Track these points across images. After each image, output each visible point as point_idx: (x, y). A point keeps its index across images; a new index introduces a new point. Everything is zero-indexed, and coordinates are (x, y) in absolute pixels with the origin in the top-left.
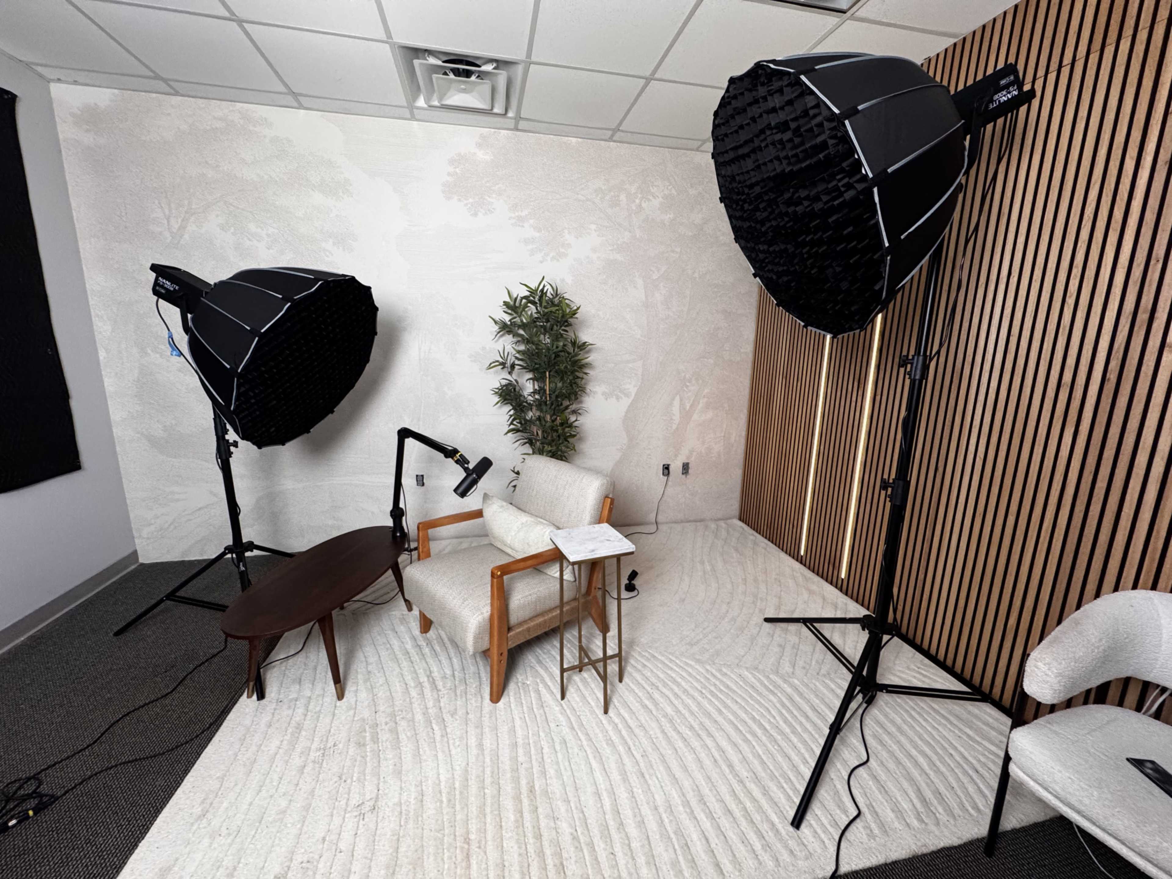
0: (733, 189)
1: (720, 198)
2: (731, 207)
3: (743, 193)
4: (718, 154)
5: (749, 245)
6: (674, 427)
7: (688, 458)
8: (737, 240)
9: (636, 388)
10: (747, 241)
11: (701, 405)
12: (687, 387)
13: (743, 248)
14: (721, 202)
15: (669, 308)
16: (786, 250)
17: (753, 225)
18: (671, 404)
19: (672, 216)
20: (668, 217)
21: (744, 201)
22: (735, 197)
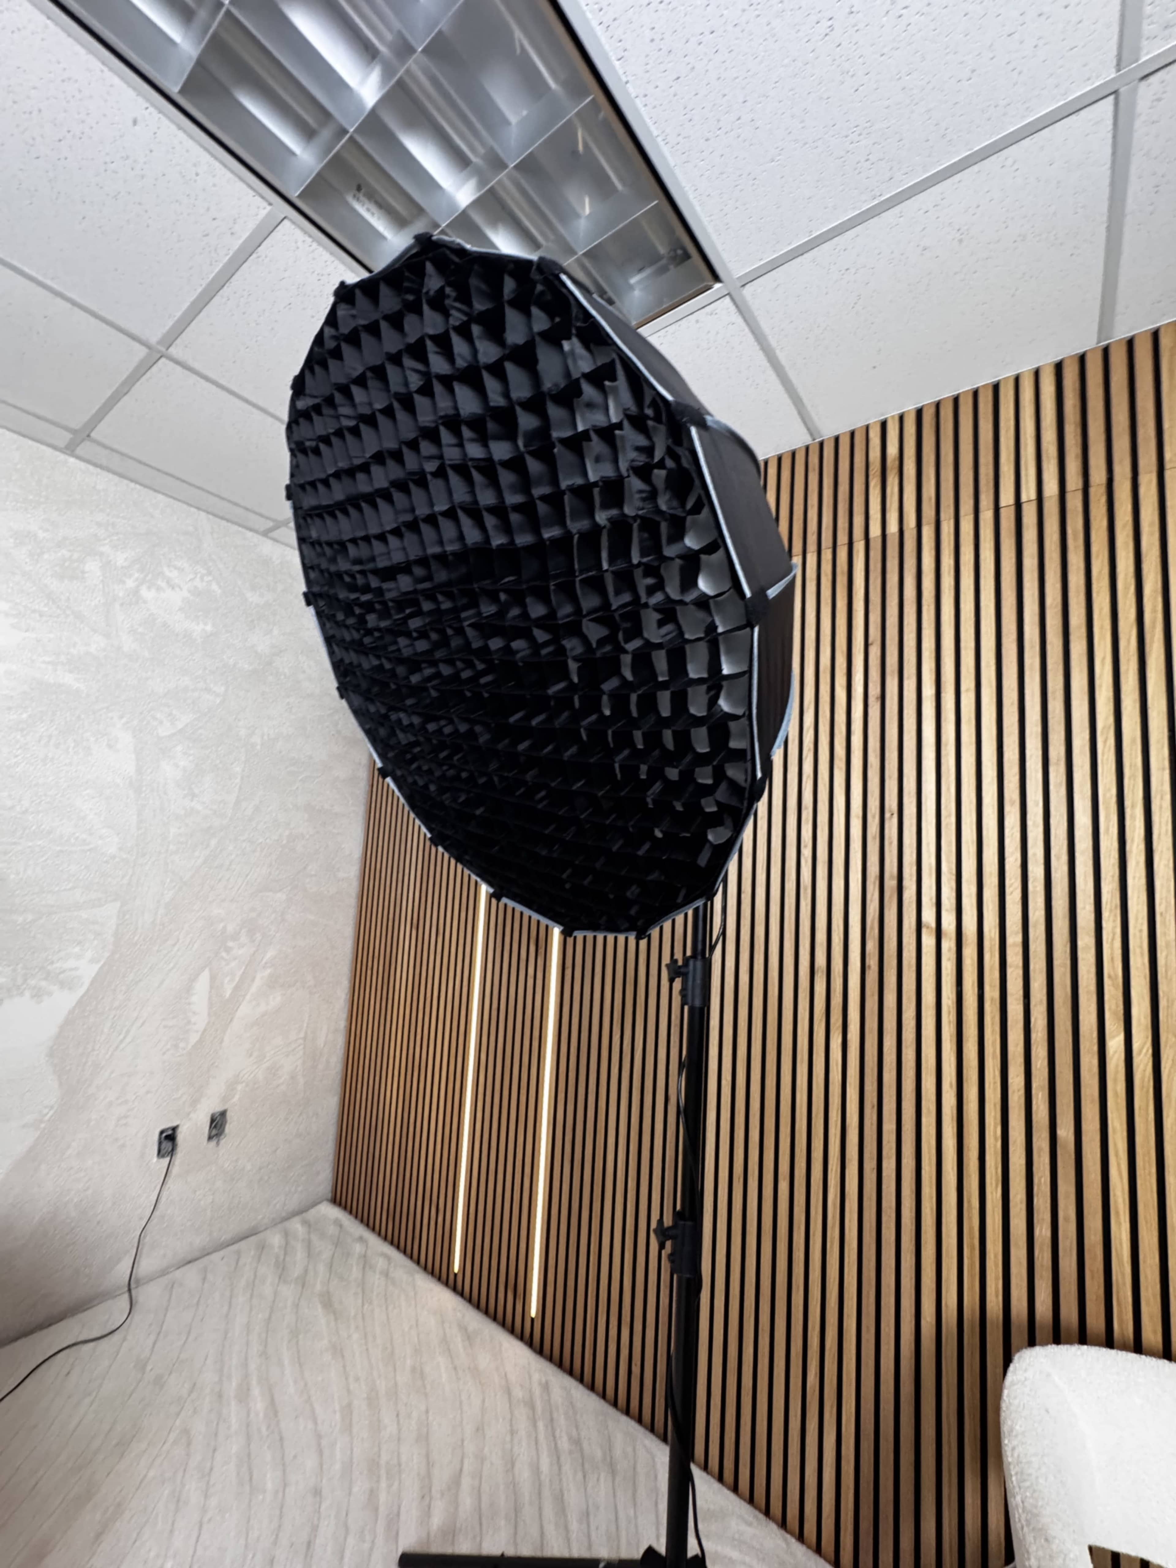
0: (339, 575)
1: (305, 595)
2: (332, 618)
3: (366, 589)
4: (302, 487)
5: (372, 709)
6: (194, 1038)
7: (225, 1099)
8: (343, 691)
9: (96, 967)
10: (368, 697)
11: (258, 982)
12: (228, 950)
13: (357, 713)
14: (308, 603)
15: (193, 796)
16: (471, 735)
17: (388, 666)
18: (188, 989)
19: (209, 628)
20: (199, 628)
21: (369, 607)
22: (343, 594)
